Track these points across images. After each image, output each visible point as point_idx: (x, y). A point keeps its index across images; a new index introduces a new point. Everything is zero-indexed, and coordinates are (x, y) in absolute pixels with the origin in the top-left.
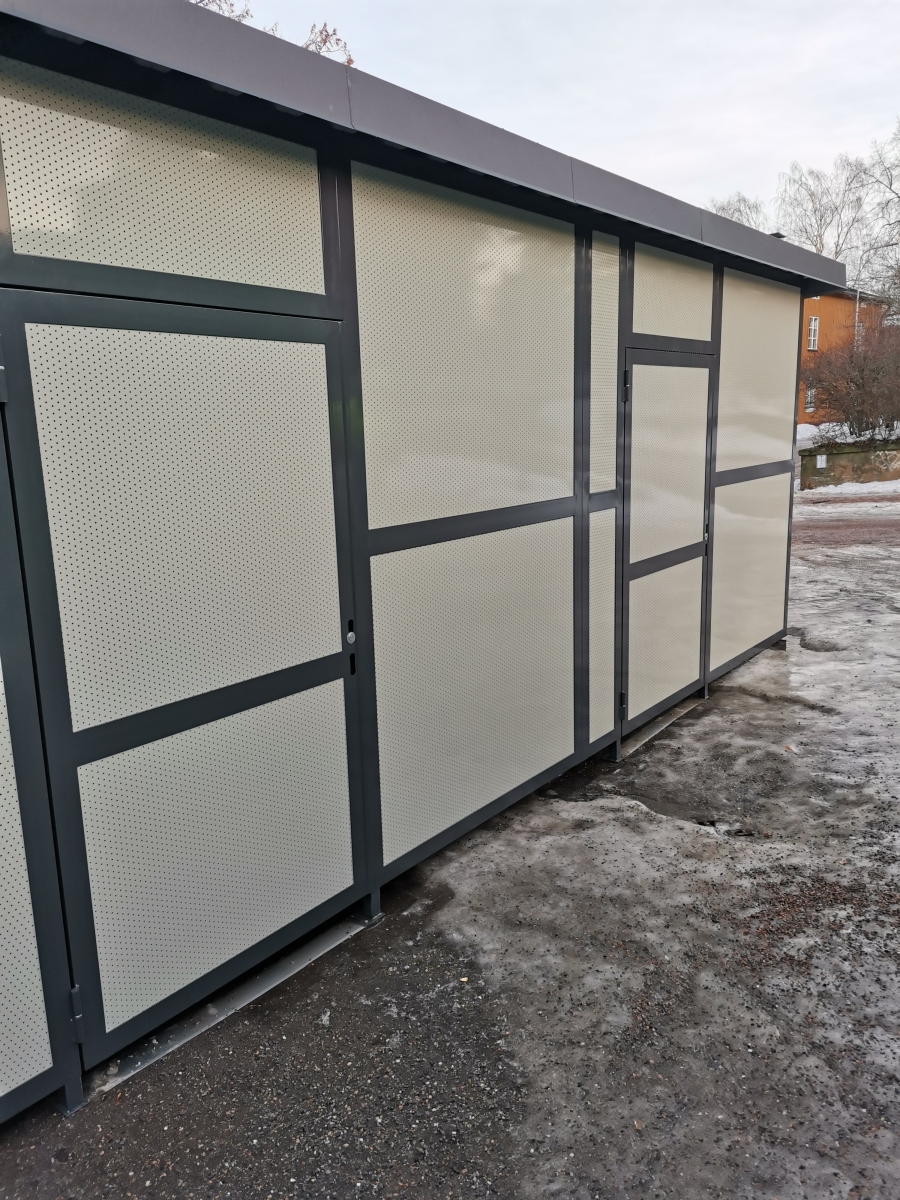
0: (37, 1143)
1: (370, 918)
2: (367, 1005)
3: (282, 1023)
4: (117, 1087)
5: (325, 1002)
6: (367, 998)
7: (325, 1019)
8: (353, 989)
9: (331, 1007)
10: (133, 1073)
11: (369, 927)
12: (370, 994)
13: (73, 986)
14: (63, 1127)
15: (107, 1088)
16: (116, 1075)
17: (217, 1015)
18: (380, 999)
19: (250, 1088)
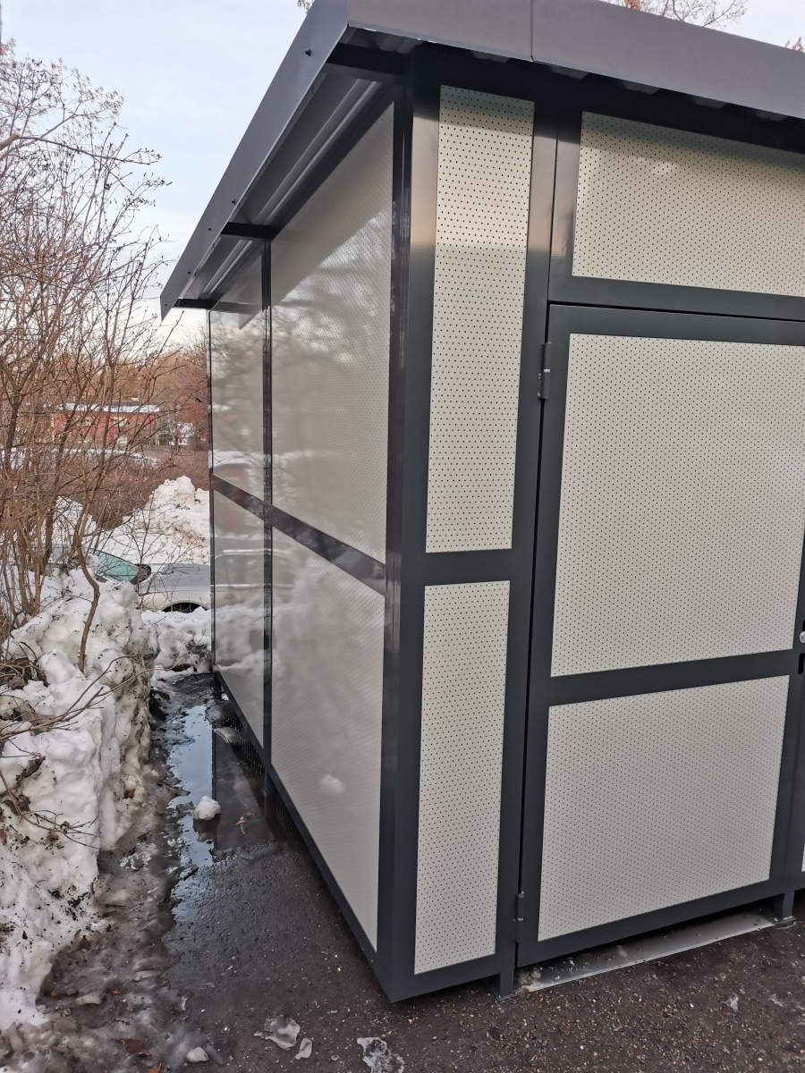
0: (475, 1014)
1: (780, 918)
2: (778, 1006)
3: (689, 991)
4: (540, 991)
5: (732, 987)
6: (779, 998)
7: (734, 1003)
8: (762, 983)
9: (740, 994)
10: (553, 984)
11: (778, 926)
12: (782, 996)
13: (520, 892)
14: (496, 1008)
15: (532, 988)
16: (539, 980)
17: (628, 960)
18: (793, 1005)
19: (659, 1041)
